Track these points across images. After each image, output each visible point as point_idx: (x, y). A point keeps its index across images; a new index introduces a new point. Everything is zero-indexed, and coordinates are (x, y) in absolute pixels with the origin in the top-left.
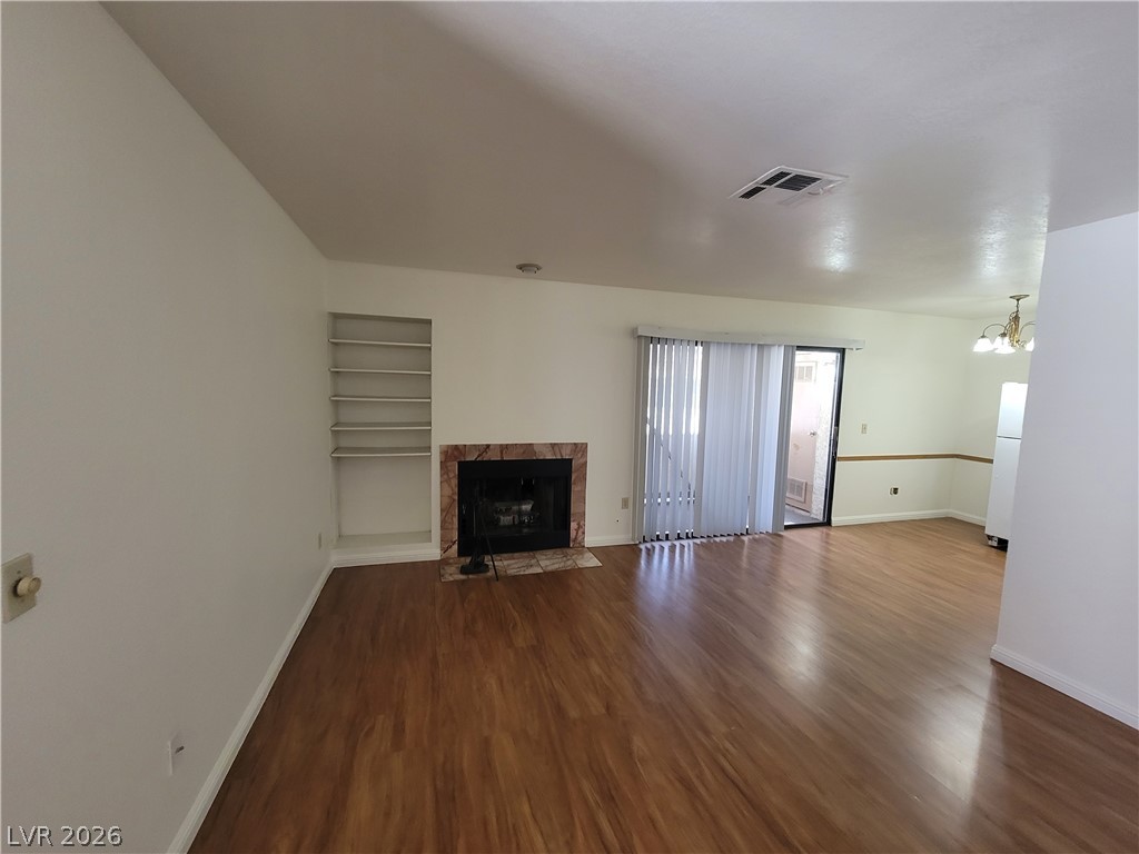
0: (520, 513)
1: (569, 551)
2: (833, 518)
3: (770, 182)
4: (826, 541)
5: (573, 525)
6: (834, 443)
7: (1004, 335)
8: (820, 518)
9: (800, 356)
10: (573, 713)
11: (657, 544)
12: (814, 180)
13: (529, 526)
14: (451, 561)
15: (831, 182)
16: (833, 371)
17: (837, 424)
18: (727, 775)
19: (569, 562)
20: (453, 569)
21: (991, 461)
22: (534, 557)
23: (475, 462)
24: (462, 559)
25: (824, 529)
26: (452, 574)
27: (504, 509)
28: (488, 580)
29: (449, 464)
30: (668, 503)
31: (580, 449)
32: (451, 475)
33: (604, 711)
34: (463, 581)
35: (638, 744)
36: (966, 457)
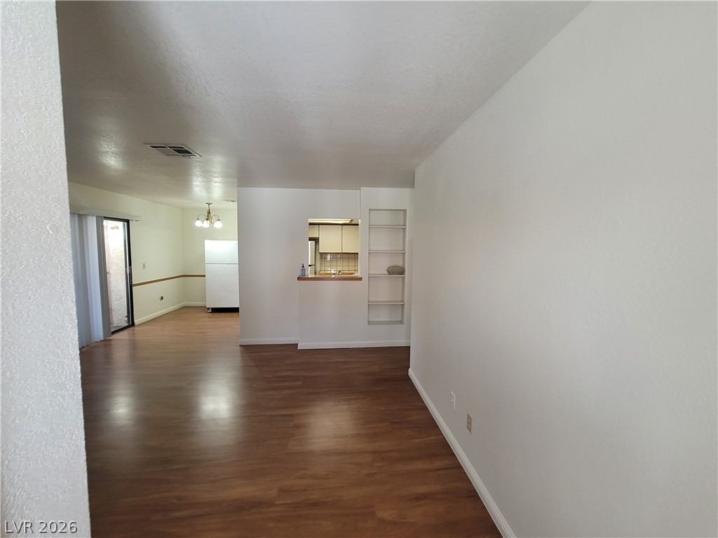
2: (135, 321)
3: (172, 147)
4: (133, 335)
6: (129, 277)
8: (127, 324)
12: (189, 153)
17: (130, 265)
21: (205, 276)
25: (131, 329)
36: (190, 275)
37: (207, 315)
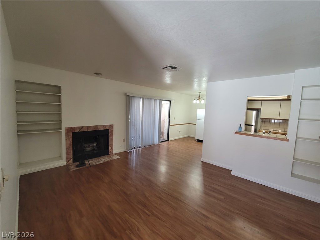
0: (93, 147)
1: (109, 155)
2: (169, 139)
3: (169, 67)
4: (168, 144)
5: (110, 148)
6: (169, 122)
7: (198, 100)
8: (166, 139)
9: (163, 102)
10: (129, 193)
11: (132, 150)
12: (177, 68)
13: (96, 150)
14: (71, 164)
15: (180, 69)
16: (168, 105)
17: (170, 118)
18: (167, 194)
19: (111, 158)
20: (72, 167)
21: (196, 124)
22: (99, 159)
23: (78, 132)
24: (75, 163)
25: (168, 142)
26: (73, 168)
27: (87, 146)
28: (87, 167)
29: (69, 133)
30: (135, 139)
31: (111, 126)
32: (70, 137)
33: (136, 190)
34: (79, 169)
35: (147, 194)
36: (191, 124)
37: (195, 142)
